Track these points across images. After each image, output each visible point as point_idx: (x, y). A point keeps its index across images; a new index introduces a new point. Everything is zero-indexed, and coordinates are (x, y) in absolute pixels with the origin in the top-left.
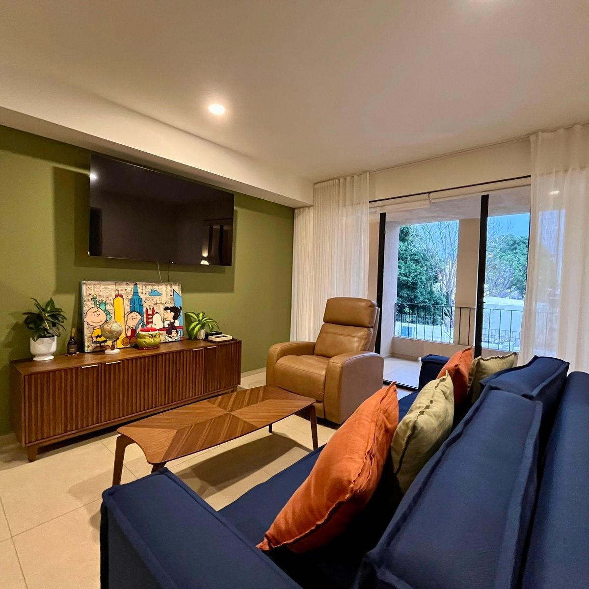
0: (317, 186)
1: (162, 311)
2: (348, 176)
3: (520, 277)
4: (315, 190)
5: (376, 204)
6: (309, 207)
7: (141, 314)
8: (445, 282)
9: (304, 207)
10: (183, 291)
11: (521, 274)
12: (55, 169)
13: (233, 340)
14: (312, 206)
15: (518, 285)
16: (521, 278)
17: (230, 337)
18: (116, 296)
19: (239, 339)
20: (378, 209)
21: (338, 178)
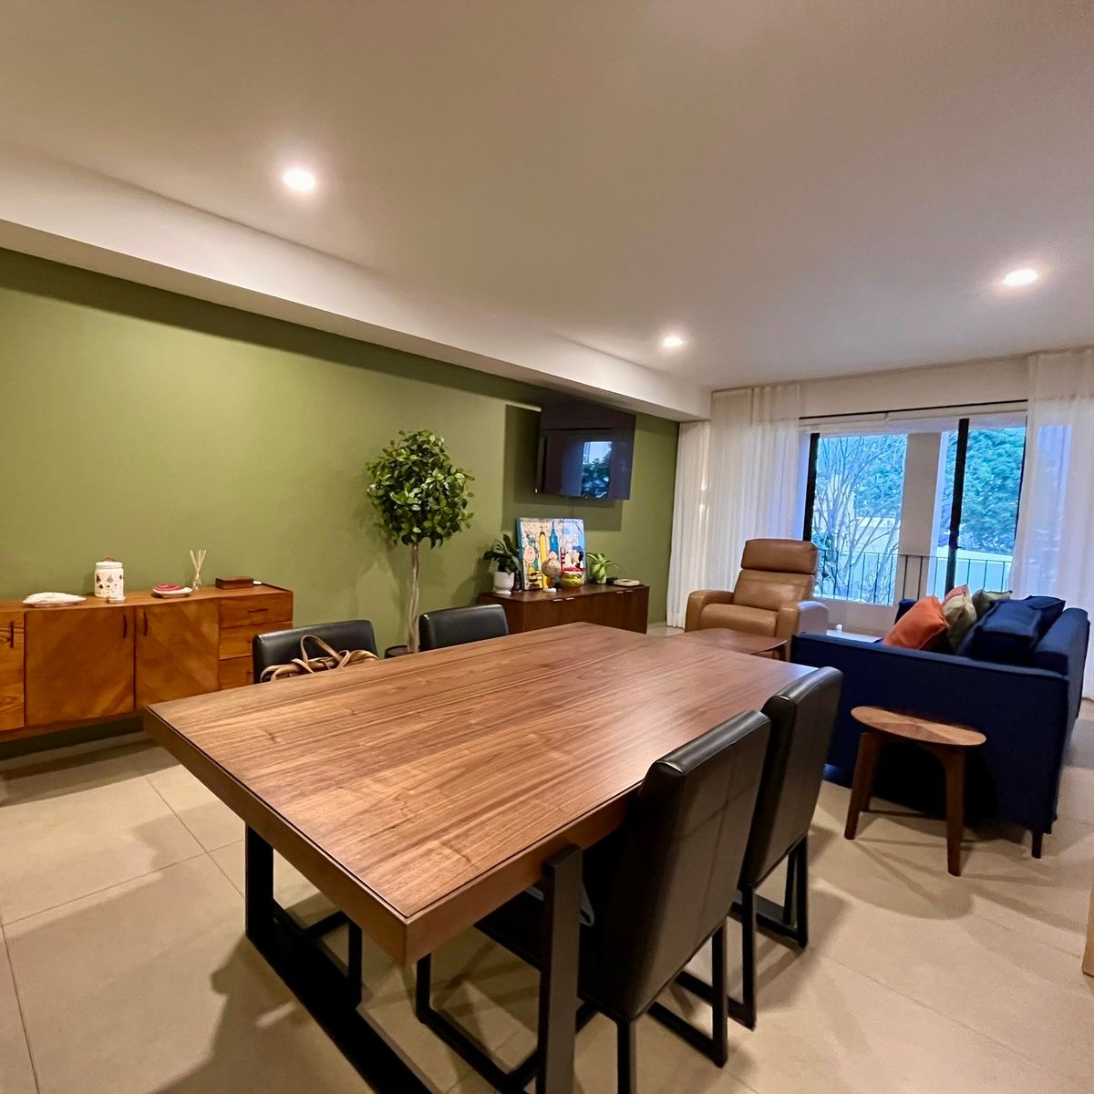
0: (715, 394)
1: (570, 551)
2: (767, 385)
3: (976, 506)
4: (713, 401)
5: (807, 421)
6: (703, 421)
7: (557, 553)
8: (826, 515)
9: (695, 422)
10: (586, 528)
11: (980, 499)
12: (507, 406)
13: (640, 585)
14: (706, 420)
15: (973, 522)
16: (979, 508)
17: (637, 583)
18: (541, 533)
19: (646, 585)
20: (808, 428)
21: (753, 388)
